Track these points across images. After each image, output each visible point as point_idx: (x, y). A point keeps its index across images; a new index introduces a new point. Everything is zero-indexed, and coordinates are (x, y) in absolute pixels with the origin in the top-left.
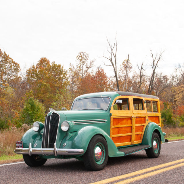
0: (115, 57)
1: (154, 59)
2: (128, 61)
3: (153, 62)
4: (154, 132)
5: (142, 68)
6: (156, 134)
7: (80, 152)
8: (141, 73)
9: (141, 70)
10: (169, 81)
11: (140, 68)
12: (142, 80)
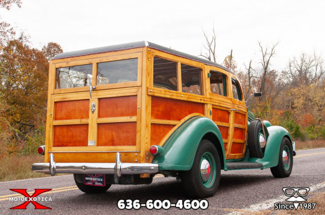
0: (214, 54)
1: (264, 54)
2: (231, 57)
3: (264, 57)
5: (250, 67)
8: (249, 73)
9: (249, 70)
10: (278, 78)
11: (248, 68)
12: (251, 83)
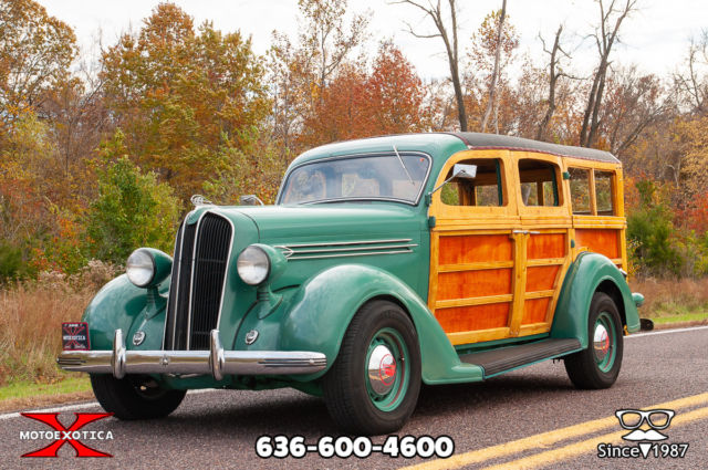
4: (598, 290)
6: (605, 298)
7: (311, 365)
